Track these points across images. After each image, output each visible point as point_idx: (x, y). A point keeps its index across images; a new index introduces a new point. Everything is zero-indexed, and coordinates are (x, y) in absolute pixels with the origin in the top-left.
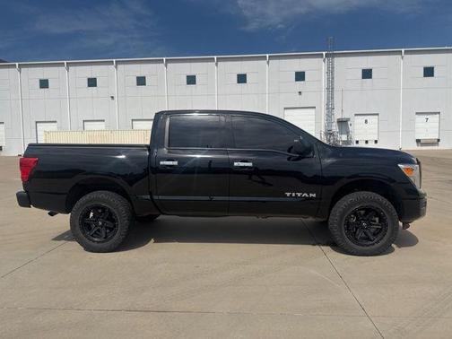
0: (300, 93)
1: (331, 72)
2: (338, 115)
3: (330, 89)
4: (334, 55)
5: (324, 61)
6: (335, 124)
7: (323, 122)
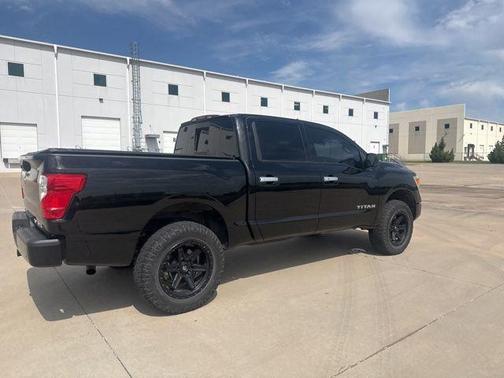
0: (101, 100)
1: (136, 81)
2: (146, 131)
3: (136, 101)
4: (140, 64)
5: (128, 67)
6: (144, 140)
7: (130, 137)
